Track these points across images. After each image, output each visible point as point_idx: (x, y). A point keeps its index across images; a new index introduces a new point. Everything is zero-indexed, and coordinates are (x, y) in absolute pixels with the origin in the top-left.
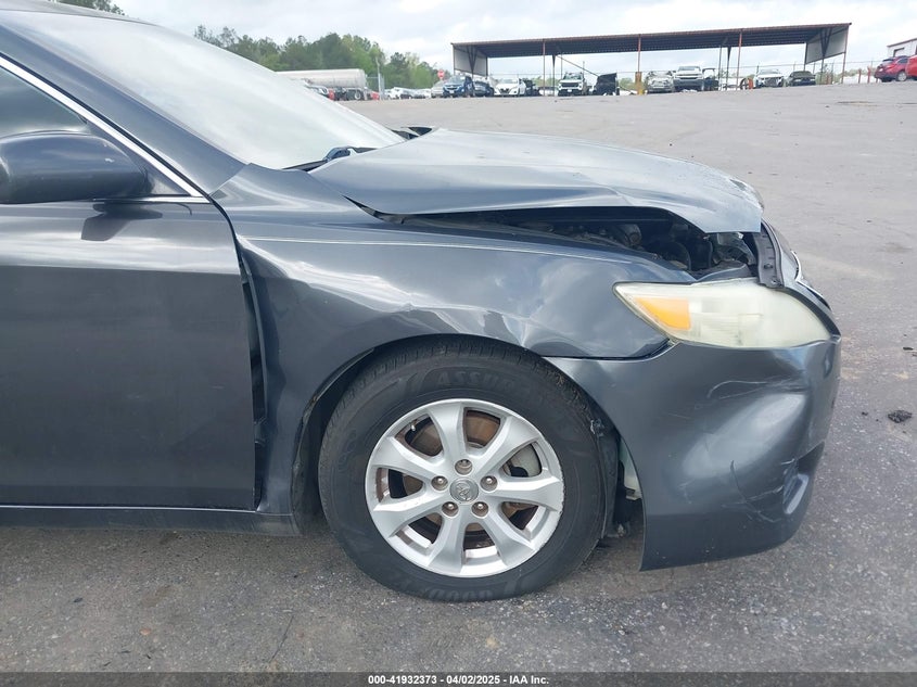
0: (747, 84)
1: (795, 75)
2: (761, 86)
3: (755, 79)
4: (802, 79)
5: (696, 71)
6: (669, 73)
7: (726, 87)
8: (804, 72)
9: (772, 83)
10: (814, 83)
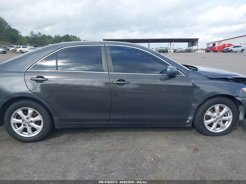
0: (175, 51)
1: (186, 50)
2: (179, 52)
3: (177, 50)
4: (188, 51)
5: (164, 48)
6: (157, 48)
7: (170, 52)
8: (188, 49)
9: (181, 52)
10: (191, 52)
